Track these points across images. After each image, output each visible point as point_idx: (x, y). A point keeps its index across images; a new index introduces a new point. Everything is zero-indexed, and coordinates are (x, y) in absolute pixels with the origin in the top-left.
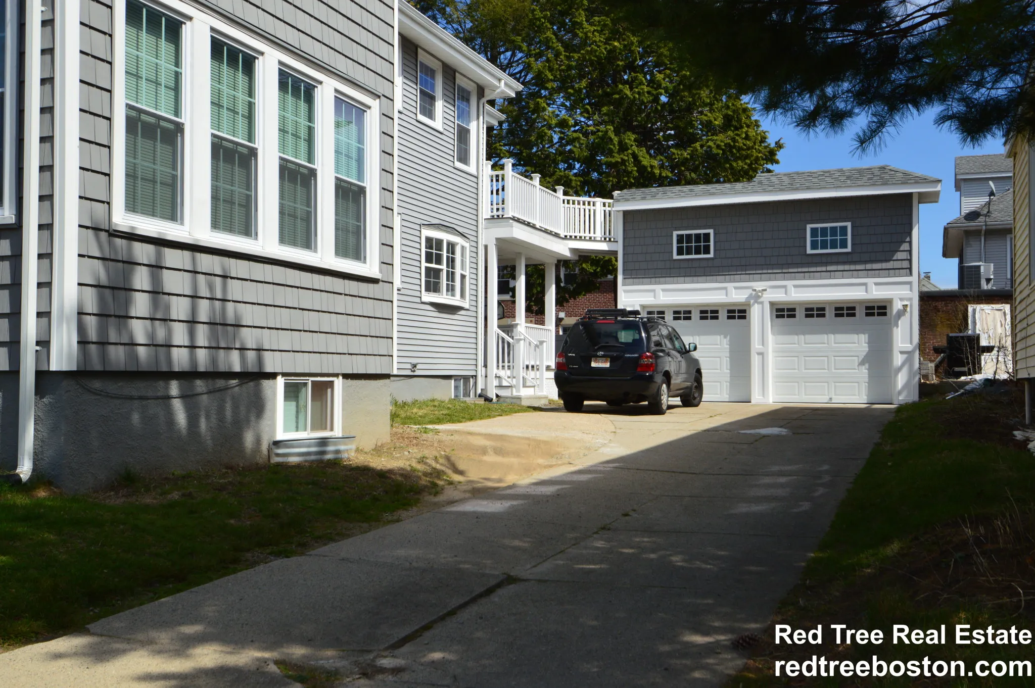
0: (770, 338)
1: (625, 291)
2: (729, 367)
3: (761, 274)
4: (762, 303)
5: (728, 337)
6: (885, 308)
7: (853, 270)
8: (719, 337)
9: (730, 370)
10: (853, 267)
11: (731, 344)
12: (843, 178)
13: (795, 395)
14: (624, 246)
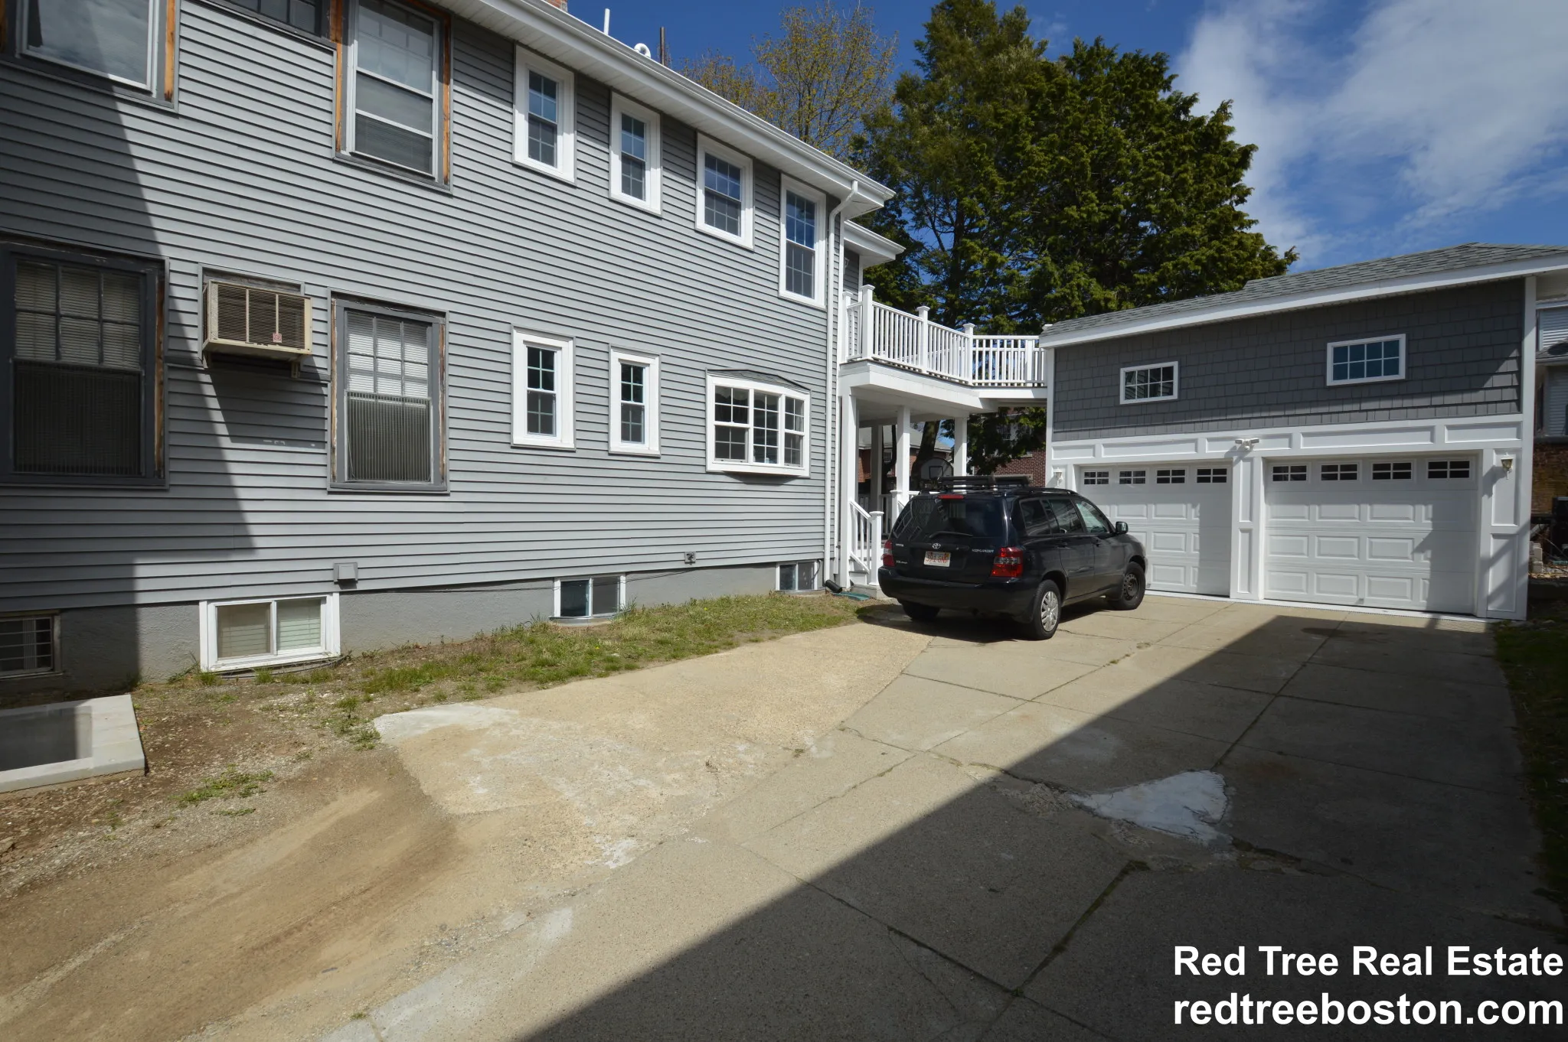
0: (1263, 509)
1: (1055, 448)
2: (1198, 547)
3: (1250, 418)
4: (1251, 460)
5: (1198, 507)
6: (1466, 464)
7: (1407, 408)
8: (1184, 506)
9: (1199, 551)
10: (1407, 403)
11: (1203, 516)
12: (1390, 269)
13: (1302, 591)
14: (1055, 392)
